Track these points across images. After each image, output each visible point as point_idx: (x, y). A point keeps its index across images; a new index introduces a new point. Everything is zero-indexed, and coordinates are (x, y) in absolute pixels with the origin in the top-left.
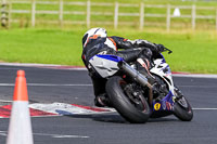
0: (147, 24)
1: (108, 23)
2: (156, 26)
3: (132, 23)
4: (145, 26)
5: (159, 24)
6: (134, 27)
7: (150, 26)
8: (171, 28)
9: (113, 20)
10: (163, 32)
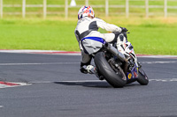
0: (49, 13)
1: (17, 13)
2: (56, 15)
3: (37, 13)
4: (48, 15)
5: (59, 13)
6: (39, 16)
7: (52, 15)
8: (69, 16)
9: (21, 11)
10: (62, 20)
